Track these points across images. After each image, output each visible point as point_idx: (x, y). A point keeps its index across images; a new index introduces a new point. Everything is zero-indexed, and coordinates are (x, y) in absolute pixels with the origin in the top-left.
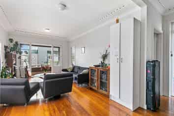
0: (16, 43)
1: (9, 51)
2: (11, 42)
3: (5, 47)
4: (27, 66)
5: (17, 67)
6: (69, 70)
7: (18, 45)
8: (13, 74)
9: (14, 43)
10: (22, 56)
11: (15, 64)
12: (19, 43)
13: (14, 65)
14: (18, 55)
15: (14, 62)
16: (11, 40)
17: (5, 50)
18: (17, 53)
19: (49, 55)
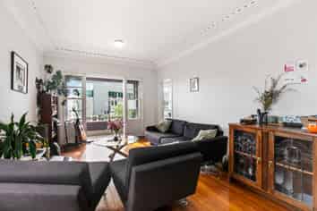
0: (59, 73)
1: (45, 89)
2: (49, 72)
3: (37, 81)
4: (78, 120)
5: (60, 122)
6: (163, 129)
7: (61, 77)
8: (53, 136)
9: (54, 73)
10: (69, 101)
11: (56, 116)
12: (63, 74)
13: (54, 119)
14: (61, 98)
15: (54, 113)
16: (49, 68)
17: (38, 87)
18: (59, 93)
19: (112, 99)
